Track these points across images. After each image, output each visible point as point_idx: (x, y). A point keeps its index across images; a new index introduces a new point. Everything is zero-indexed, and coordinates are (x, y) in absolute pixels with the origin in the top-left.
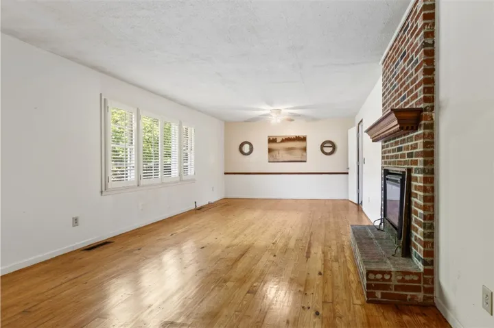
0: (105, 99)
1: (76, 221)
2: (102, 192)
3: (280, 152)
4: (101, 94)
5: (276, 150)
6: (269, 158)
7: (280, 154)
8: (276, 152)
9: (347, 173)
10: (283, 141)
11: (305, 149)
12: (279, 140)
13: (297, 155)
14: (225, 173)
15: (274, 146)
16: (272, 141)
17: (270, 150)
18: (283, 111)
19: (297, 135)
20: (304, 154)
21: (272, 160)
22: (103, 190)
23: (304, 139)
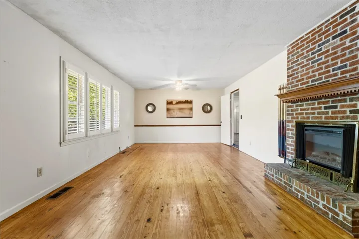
0: (63, 61)
1: (40, 171)
2: (61, 143)
3: (175, 111)
4: (60, 57)
5: (172, 109)
6: (167, 115)
7: (175, 113)
8: (172, 111)
9: (220, 125)
10: (177, 103)
11: (192, 109)
12: (174, 103)
13: (187, 113)
14: (135, 126)
15: (170, 106)
16: (169, 103)
17: (168, 110)
18: (183, 82)
19: (187, 99)
20: (191, 112)
21: (168, 116)
22: (62, 141)
23: (191, 102)
